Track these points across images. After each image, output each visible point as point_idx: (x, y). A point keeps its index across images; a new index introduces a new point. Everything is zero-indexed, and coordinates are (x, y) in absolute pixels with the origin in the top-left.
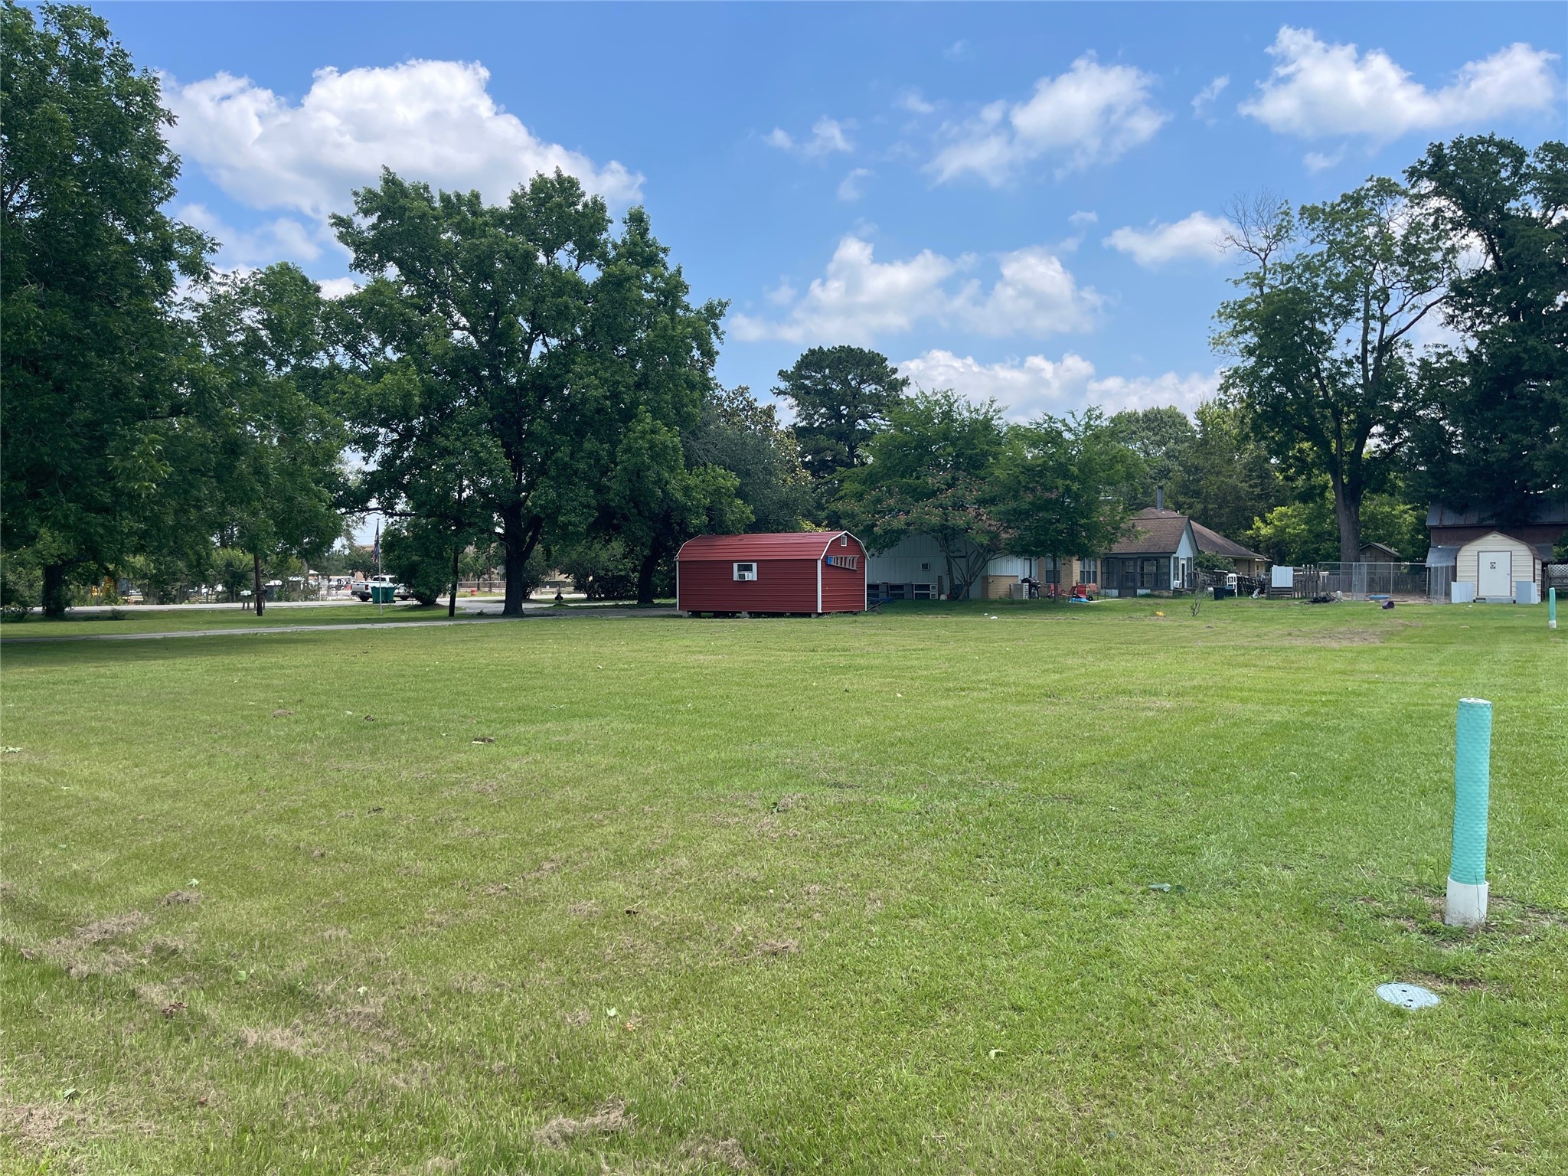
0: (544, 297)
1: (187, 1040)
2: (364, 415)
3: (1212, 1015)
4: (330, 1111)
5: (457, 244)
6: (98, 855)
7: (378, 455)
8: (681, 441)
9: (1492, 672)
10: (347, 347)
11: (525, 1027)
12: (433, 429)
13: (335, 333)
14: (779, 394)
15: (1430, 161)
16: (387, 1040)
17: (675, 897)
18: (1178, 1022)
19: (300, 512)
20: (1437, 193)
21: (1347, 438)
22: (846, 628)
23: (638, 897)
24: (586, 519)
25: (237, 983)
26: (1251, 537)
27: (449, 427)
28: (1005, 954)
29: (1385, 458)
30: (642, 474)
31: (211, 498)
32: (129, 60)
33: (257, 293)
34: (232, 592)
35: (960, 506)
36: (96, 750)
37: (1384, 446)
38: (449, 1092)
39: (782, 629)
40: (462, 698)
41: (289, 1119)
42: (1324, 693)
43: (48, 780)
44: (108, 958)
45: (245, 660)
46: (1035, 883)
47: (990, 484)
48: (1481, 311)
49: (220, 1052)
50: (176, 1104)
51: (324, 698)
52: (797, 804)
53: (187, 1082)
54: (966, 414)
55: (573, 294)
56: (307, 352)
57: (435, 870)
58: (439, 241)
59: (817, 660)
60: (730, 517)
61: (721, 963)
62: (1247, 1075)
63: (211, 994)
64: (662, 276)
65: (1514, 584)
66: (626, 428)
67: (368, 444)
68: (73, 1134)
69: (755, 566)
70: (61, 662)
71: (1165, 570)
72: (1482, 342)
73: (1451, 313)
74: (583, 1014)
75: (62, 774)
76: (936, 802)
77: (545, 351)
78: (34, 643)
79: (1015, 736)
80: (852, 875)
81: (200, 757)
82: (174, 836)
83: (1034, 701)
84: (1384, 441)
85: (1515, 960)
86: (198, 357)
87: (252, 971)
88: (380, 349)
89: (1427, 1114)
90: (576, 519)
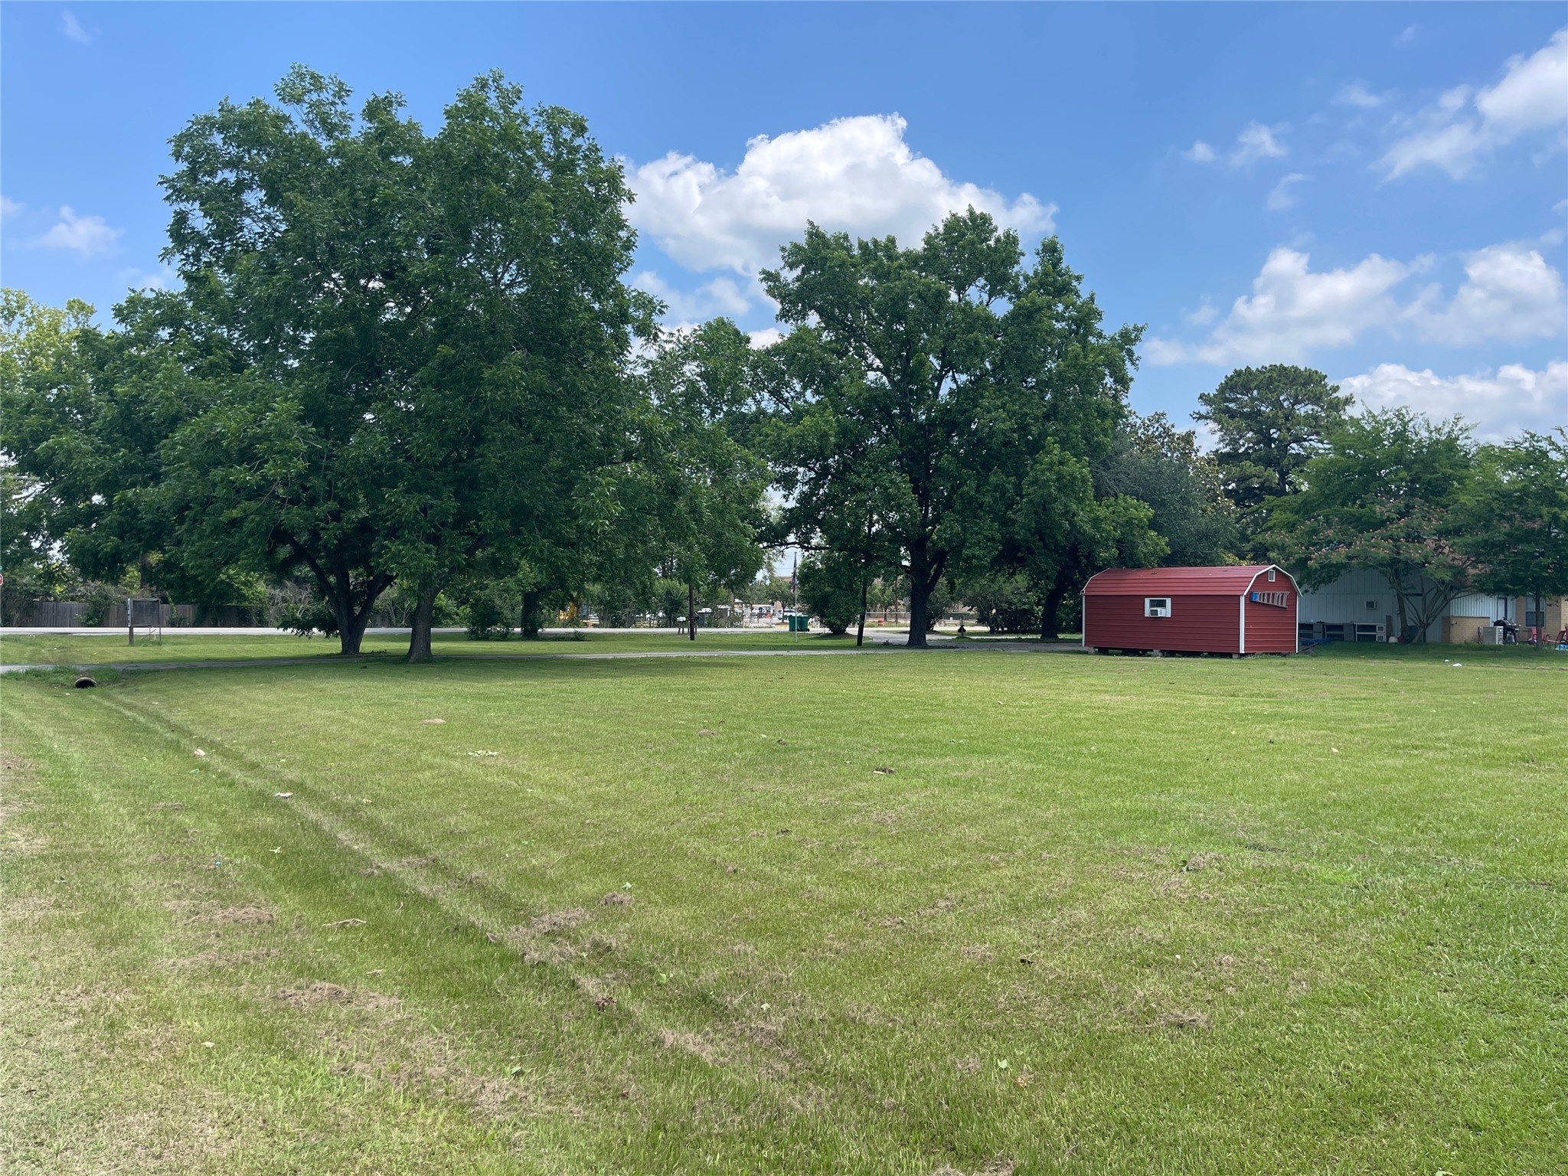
0: (955, 334)
1: (615, 1033)
2: (785, 455)
4: (733, 1121)
5: (873, 289)
6: (552, 853)
7: (796, 493)
8: (1091, 472)
10: (771, 393)
11: (915, 1067)
12: (846, 468)
13: (762, 380)
14: (1199, 419)
16: (787, 1059)
17: (1072, 950)
19: (727, 547)
22: (1272, 670)
23: (1033, 947)
24: (990, 553)
25: (659, 985)
27: (861, 464)
28: (1460, 1061)
30: (1048, 506)
31: (654, 533)
32: (600, 154)
33: (697, 348)
34: (670, 618)
35: (1415, 537)
36: (555, 757)
38: (841, 1121)
39: (1198, 670)
40: (866, 727)
41: (696, 1123)
43: (517, 782)
44: (556, 948)
45: (678, 681)
46: (1503, 982)
47: (1454, 512)
49: (641, 1049)
50: (602, 1092)
51: (743, 720)
52: (1209, 863)
53: (613, 1073)
54: (1424, 434)
55: (983, 329)
56: (737, 400)
57: (835, 897)
58: (856, 286)
59: (1237, 706)
60: (1142, 549)
61: (1120, 1027)
63: (637, 991)
64: (1074, 304)
66: (1033, 460)
67: (787, 482)
68: (516, 1110)
69: (1169, 601)
70: (532, 677)
74: (973, 1063)
75: (529, 777)
76: (1378, 876)
77: (954, 386)
78: (513, 660)
79: (1481, 806)
80: (1273, 950)
81: (638, 769)
82: (613, 841)
83: (1507, 765)
86: (648, 408)
87: (672, 975)
88: (801, 394)
90: (980, 553)
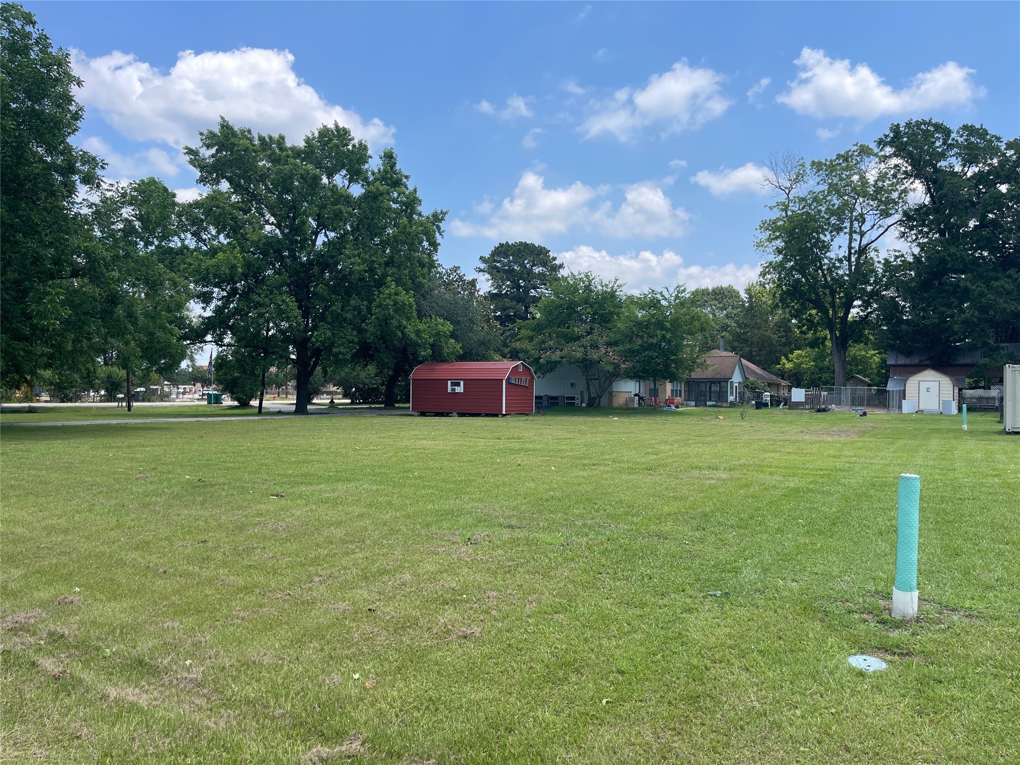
0: (326, 205)
1: (69, 695)
2: (204, 279)
3: (744, 676)
4: (164, 743)
5: (269, 169)
6: (13, 571)
7: (213, 306)
8: (415, 301)
9: (926, 457)
10: (193, 234)
11: (297, 686)
12: (250, 289)
13: (185, 225)
14: (479, 271)
15: (892, 135)
16: (204, 696)
17: (401, 600)
18: (723, 680)
19: (158, 342)
20: (895, 155)
21: (839, 308)
22: (521, 424)
23: (376, 600)
24: (351, 350)
25: (104, 657)
26: (779, 370)
27: (261, 288)
28: (614, 636)
29: (862, 321)
30: (388, 321)
31: (97, 332)
32: (49, 41)
33: (133, 197)
34: (111, 395)
35: (595, 346)
37: (861, 314)
38: (245, 730)
39: (479, 424)
40: (264, 468)
41: (136, 748)
42: (822, 470)
44: (17, 640)
45: (118, 441)
46: (636, 591)
47: (615, 333)
48: (922, 230)
49: (91, 703)
50: (60, 737)
51: (171, 467)
52: (483, 539)
53: (68, 723)
54: (600, 287)
55: (345, 203)
56: (165, 237)
57: (241, 582)
58: (257, 166)
59: (501, 445)
60: (446, 350)
61: (430, 643)
62: (765, 714)
63: (86, 664)
64: (404, 193)
65: (941, 402)
66: (379, 291)
67: (206, 299)
69: (462, 383)
71: (724, 390)
72: (922, 250)
73: (903, 230)
74: (337, 678)
76: (574, 538)
77: (326, 240)
79: (626, 495)
80: (518, 586)
81: (85, 505)
82: (64, 559)
83: (639, 472)
84: (861, 310)
85: (935, 641)
86: (91, 238)
87: (114, 650)
88: (216, 237)
89: (877, 739)
90: (344, 350)
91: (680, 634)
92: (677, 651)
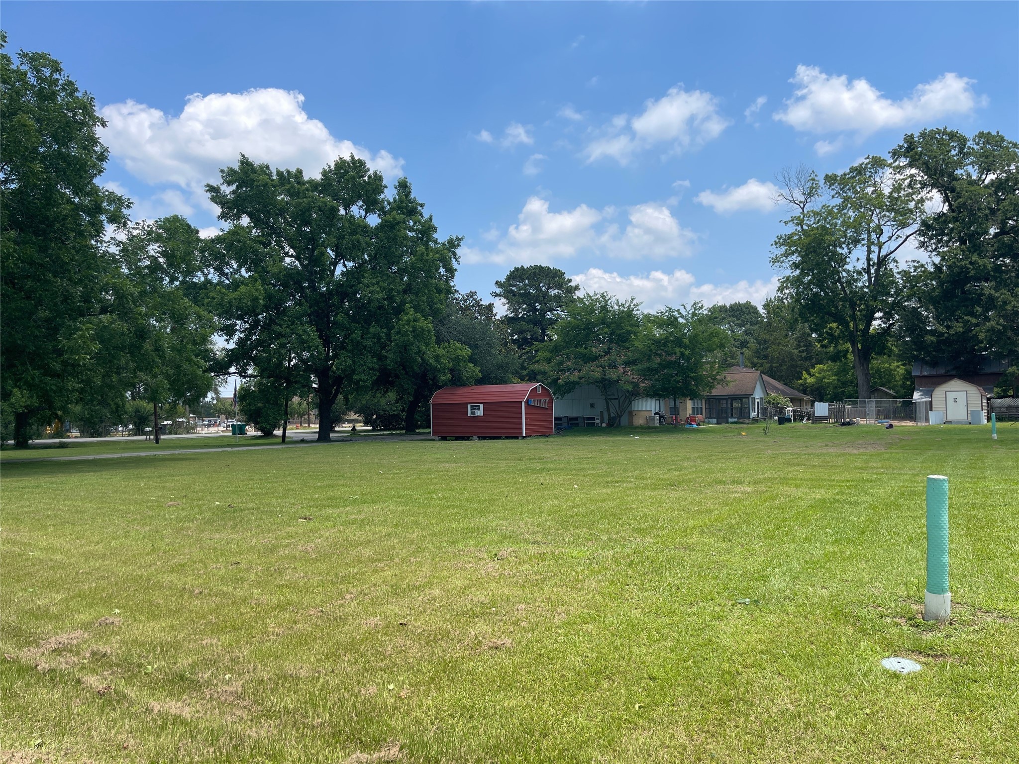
0: (344, 236)
1: (114, 709)
2: (227, 312)
3: (777, 679)
4: (208, 752)
5: (287, 203)
6: (55, 596)
7: (236, 338)
8: (433, 326)
9: (956, 467)
10: (216, 269)
11: (334, 697)
12: (272, 321)
13: (208, 260)
14: (496, 296)
15: (906, 145)
16: (245, 707)
17: (431, 614)
18: (755, 684)
19: (185, 375)
20: (910, 165)
21: (860, 320)
22: (541, 445)
23: (407, 615)
24: (371, 377)
25: (146, 674)
26: (801, 384)
27: (282, 319)
28: (644, 645)
29: (884, 333)
30: (407, 347)
31: (127, 367)
32: (75, 87)
33: (158, 234)
34: (139, 429)
35: (613, 366)
36: (51, 529)
37: (883, 325)
38: (285, 739)
39: (499, 446)
40: (291, 493)
41: (181, 756)
42: (848, 481)
43: (20, 549)
44: (62, 660)
45: (148, 472)
46: (664, 600)
47: (633, 352)
48: (941, 239)
49: (136, 717)
50: (108, 748)
51: (200, 494)
52: (510, 555)
53: (115, 735)
54: (616, 307)
55: (362, 233)
56: (190, 272)
57: (275, 600)
58: (276, 200)
59: (522, 465)
60: (465, 375)
61: (461, 654)
62: (799, 716)
63: (129, 681)
64: (420, 221)
65: (969, 412)
66: (398, 318)
67: (229, 331)
69: (481, 406)
70: (27, 475)
71: (746, 406)
72: (943, 259)
73: (922, 240)
74: (373, 689)
75: (30, 544)
76: (600, 551)
77: (345, 270)
78: (8, 463)
79: (651, 510)
80: (546, 598)
81: (120, 532)
82: (104, 583)
83: (663, 488)
84: (883, 322)
85: (969, 642)
86: (120, 275)
87: (156, 666)
88: (238, 271)
89: (914, 737)
90: (364, 377)
91: (710, 641)
92: (708, 657)
